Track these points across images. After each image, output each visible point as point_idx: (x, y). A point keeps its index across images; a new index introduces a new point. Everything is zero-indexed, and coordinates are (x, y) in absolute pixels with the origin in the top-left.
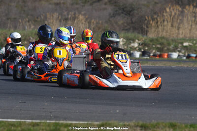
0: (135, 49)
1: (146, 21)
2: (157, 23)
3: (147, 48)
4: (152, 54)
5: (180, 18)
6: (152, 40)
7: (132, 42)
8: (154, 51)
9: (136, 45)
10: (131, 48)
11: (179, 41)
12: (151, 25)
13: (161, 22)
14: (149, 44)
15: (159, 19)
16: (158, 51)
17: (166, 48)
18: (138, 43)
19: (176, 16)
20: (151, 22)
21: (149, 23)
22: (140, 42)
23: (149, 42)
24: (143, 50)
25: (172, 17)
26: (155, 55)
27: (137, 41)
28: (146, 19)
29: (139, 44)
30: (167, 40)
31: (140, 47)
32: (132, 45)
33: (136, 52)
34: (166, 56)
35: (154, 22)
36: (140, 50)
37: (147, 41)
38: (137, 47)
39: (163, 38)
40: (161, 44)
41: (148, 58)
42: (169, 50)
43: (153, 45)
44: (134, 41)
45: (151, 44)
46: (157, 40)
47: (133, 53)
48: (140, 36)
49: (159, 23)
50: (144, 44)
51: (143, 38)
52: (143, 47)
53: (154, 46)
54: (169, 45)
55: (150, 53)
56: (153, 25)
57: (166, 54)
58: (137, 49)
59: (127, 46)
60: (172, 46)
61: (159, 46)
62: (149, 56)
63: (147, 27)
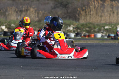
0: (70, 31)
1: (78, 12)
2: (86, 12)
3: (79, 31)
4: (83, 35)
5: (102, 9)
6: (83, 25)
7: (68, 26)
8: (84, 33)
9: (71, 28)
10: (67, 31)
11: (102, 25)
12: (82, 14)
13: (88, 12)
14: (81, 28)
15: (87, 10)
16: (87, 33)
17: (92, 31)
18: (72, 27)
19: (99, 8)
20: (82, 12)
21: (80, 13)
22: (74, 26)
23: (81, 27)
24: (76, 32)
25: (96, 8)
26: (85, 36)
27: (72, 26)
28: (78, 10)
29: (74, 28)
30: (93, 24)
31: (75, 30)
32: (69, 28)
33: (71, 33)
34: (93, 36)
36: (74, 32)
37: (80, 26)
38: (72, 30)
39: (90, 23)
40: (89, 27)
41: (80, 37)
42: (95, 32)
43: (83, 28)
44: (70, 26)
45: (82, 27)
46: (86, 25)
47: (69, 35)
48: (74, 22)
49: (87, 13)
50: (77, 28)
51: (77, 24)
52: (77, 30)
53: (84, 29)
54: (95, 28)
55: (81, 34)
57: (93, 35)
58: (72, 31)
59: (65, 30)
60: (97, 29)
61: (87, 29)
62: (81, 36)
63: (79, 16)
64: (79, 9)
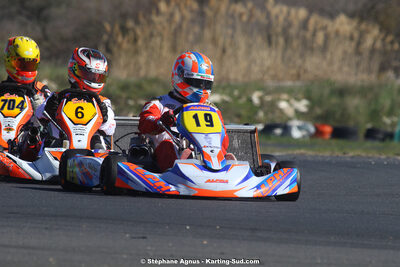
1: (105, 37)
2: (135, 40)
5: (197, 29)
12: (120, 46)
13: (146, 41)
14: (119, 97)
15: (139, 32)
19: (184, 26)
21: (115, 42)
23: (118, 92)
25: (173, 27)
28: (105, 31)
35: (126, 39)
37: (114, 89)
39: (156, 81)
43: (129, 98)
45: (124, 95)
46: (139, 86)
49: (140, 42)
53: (131, 103)
56: (125, 45)
64: (108, 27)
